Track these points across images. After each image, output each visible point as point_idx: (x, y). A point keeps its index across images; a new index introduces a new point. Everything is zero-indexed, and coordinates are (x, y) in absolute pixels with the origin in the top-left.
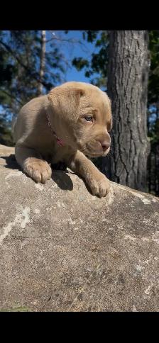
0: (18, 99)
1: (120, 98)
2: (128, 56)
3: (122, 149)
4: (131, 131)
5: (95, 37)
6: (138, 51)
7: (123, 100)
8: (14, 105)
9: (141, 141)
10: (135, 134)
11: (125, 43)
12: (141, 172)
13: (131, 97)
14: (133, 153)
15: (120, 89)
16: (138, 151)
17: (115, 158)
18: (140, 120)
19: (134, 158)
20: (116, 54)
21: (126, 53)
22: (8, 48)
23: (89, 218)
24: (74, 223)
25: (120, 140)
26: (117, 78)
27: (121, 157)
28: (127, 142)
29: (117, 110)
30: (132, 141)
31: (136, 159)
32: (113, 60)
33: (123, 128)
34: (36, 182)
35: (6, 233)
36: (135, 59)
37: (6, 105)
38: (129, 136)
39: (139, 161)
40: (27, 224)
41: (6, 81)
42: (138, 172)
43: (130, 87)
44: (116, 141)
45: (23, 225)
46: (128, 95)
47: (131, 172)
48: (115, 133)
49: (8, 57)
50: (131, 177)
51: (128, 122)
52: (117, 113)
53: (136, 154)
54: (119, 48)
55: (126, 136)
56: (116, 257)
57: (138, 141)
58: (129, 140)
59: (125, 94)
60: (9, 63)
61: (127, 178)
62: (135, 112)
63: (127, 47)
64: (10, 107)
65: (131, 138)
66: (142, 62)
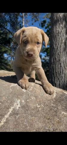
0: (13, 51)
1: (55, 50)
2: (58, 33)
3: (57, 72)
4: (61, 64)
5: (44, 25)
6: (62, 31)
7: (56, 51)
8: (11, 54)
9: (65, 68)
10: (62, 65)
11: (57, 28)
12: (65, 81)
13: (60, 50)
14: (62, 73)
15: (55, 46)
16: (64, 72)
17: (54, 75)
18: (64, 59)
19: (62, 75)
20: (53, 32)
21: (57, 32)
22: (9, 31)
23: (46, 104)
24: (39, 106)
25: (56, 67)
26: (54, 42)
27: (57, 75)
28: (59, 68)
29: (54, 55)
30: (61, 68)
31: (63, 76)
32: (52, 34)
33: (57, 62)
34: (23, 89)
35: (10, 112)
36: (61, 34)
37: (8, 54)
38: (60, 66)
39: (64, 77)
40: (19, 108)
41: (8, 44)
42: (64, 81)
43: (59, 45)
44: (54, 68)
45: (17, 108)
46: (59, 49)
47: (61, 81)
48: (54, 65)
49: (9, 35)
50: (61, 83)
51: (59, 60)
52: (54, 56)
53: (63, 73)
54: (55, 30)
55: (59, 66)
56: (59, 122)
57: (64, 68)
58: (60, 67)
59: (57, 48)
60: (9, 37)
61: (60, 84)
62: (62, 55)
63: (58, 30)
64: (10, 54)
65: (61, 66)
66: (64, 35)
